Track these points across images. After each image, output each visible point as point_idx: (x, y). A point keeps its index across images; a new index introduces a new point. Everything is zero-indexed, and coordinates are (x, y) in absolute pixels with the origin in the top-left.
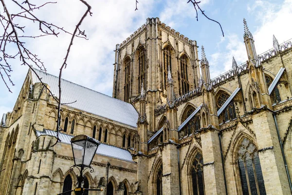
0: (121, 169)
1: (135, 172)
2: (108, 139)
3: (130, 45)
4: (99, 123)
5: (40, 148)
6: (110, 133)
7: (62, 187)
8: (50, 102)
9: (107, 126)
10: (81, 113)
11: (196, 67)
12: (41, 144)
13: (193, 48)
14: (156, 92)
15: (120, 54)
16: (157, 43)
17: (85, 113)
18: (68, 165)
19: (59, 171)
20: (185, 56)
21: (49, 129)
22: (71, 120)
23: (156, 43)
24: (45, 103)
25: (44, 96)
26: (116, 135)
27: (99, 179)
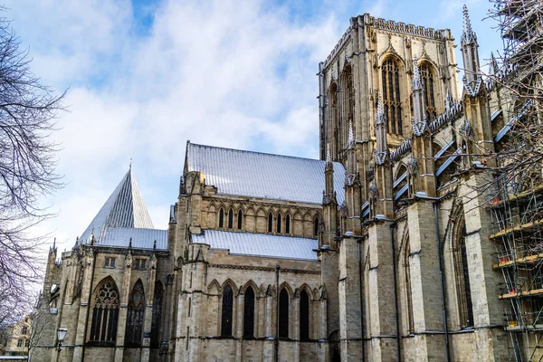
0: (296, 272)
1: (319, 273)
2: (290, 228)
3: (336, 64)
4: (276, 209)
5: (190, 259)
6: (294, 220)
7: (221, 300)
8: (206, 194)
9: (288, 211)
10: (248, 201)
11: (449, 79)
12: (190, 255)
13: (445, 44)
14: (367, 143)
15: (325, 78)
16: (368, 60)
17: (254, 200)
18: (225, 274)
19: (215, 282)
20: (426, 66)
21: (209, 229)
22: (237, 212)
23: (365, 59)
24: (199, 198)
25: (197, 190)
26: (303, 221)
27: (266, 287)
